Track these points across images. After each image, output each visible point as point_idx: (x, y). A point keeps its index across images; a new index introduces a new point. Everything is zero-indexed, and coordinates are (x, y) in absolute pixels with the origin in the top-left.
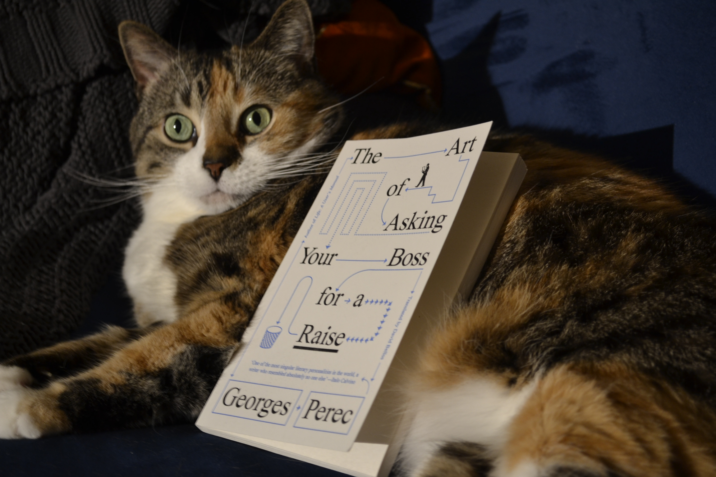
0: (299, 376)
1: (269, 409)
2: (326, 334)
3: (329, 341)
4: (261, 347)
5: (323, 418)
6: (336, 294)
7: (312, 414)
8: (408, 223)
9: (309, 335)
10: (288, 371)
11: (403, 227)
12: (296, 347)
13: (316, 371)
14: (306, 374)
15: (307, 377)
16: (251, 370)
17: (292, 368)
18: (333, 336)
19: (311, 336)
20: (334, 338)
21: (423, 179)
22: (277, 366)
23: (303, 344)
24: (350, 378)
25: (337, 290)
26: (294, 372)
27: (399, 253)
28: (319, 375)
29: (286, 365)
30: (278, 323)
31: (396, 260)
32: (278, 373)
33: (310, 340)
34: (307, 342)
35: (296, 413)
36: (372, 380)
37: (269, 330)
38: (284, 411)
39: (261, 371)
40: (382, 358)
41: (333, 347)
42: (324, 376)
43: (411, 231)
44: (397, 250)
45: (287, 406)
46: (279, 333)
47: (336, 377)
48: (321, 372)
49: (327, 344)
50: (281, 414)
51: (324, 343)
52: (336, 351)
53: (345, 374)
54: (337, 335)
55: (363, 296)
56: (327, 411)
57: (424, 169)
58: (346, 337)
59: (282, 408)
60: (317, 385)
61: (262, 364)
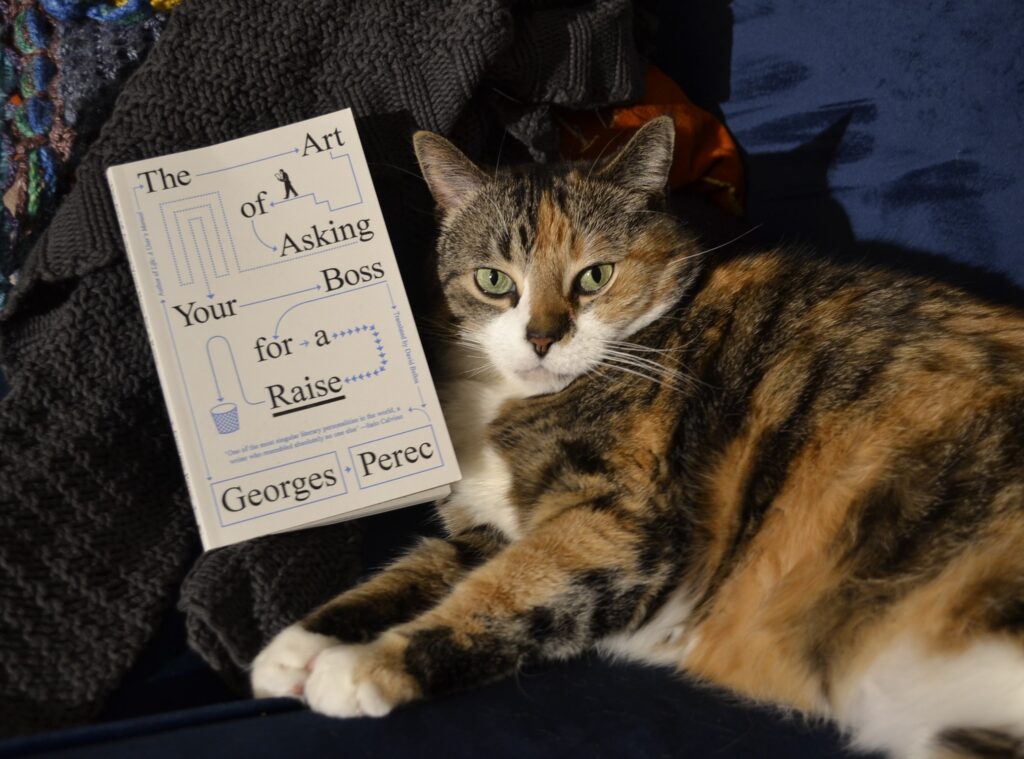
0: (314, 441)
1: (307, 487)
2: (309, 386)
3: (322, 392)
4: (222, 433)
5: (395, 464)
6: (279, 341)
7: (374, 468)
8: (314, 239)
9: (283, 396)
10: (294, 442)
11: (309, 246)
12: (276, 415)
13: (334, 427)
14: (323, 434)
15: (328, 437)
16: (233, 462)
17: (296, 437)
18: (320, 384)
19: (288, 396)
20: (326, 386)
21: (289, 187)
22: (271, 443)
23: (283, 407)
24: (391, 415)
25: (276, 337)
26: (301, 439)
27: (332, 274)
28: (343, 429)
29: (284, 437)
30: (221, 400)
31: (335, 283)
32: (280, 449)
33: (290, 400)
34: (288, 403)
35: (350, 477)
36: (424, 406)
37: (215, 411)
38: (331, 482)
39: (251, 457)
40: (416, 382)
41: (331, 395)
42: (352, 426)
43: (325, 247)
44: (325, 272)
45: (329, 474)
46: (235, 409)
47: (371, 421)
48: (343, 424)
49: (320, 395)
50: (328, 485)
51: (315, 395)
52: (343, 398)
53: (380, 414)
54: (326, 382)
55: (323, 332)
56: (393, 457)
57: (281, 176)
58: (342, 379)
59: (323, 479)
60: (350, 440)
61: (245, 450)
